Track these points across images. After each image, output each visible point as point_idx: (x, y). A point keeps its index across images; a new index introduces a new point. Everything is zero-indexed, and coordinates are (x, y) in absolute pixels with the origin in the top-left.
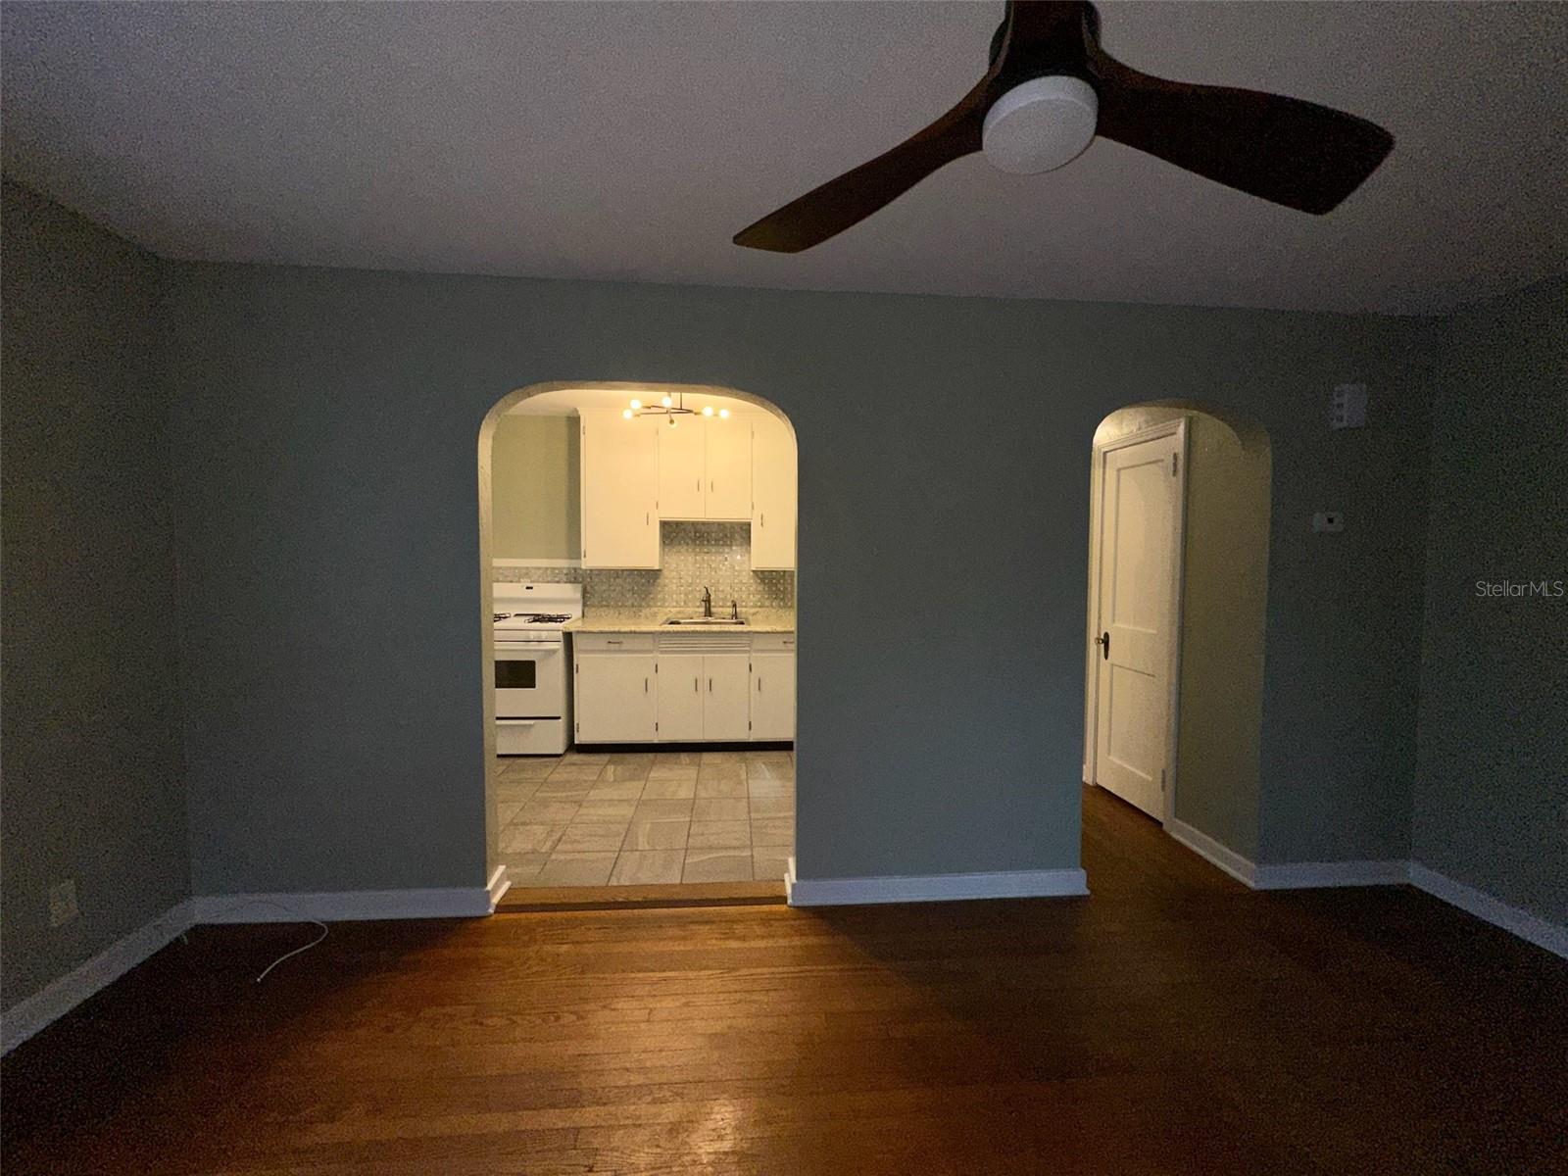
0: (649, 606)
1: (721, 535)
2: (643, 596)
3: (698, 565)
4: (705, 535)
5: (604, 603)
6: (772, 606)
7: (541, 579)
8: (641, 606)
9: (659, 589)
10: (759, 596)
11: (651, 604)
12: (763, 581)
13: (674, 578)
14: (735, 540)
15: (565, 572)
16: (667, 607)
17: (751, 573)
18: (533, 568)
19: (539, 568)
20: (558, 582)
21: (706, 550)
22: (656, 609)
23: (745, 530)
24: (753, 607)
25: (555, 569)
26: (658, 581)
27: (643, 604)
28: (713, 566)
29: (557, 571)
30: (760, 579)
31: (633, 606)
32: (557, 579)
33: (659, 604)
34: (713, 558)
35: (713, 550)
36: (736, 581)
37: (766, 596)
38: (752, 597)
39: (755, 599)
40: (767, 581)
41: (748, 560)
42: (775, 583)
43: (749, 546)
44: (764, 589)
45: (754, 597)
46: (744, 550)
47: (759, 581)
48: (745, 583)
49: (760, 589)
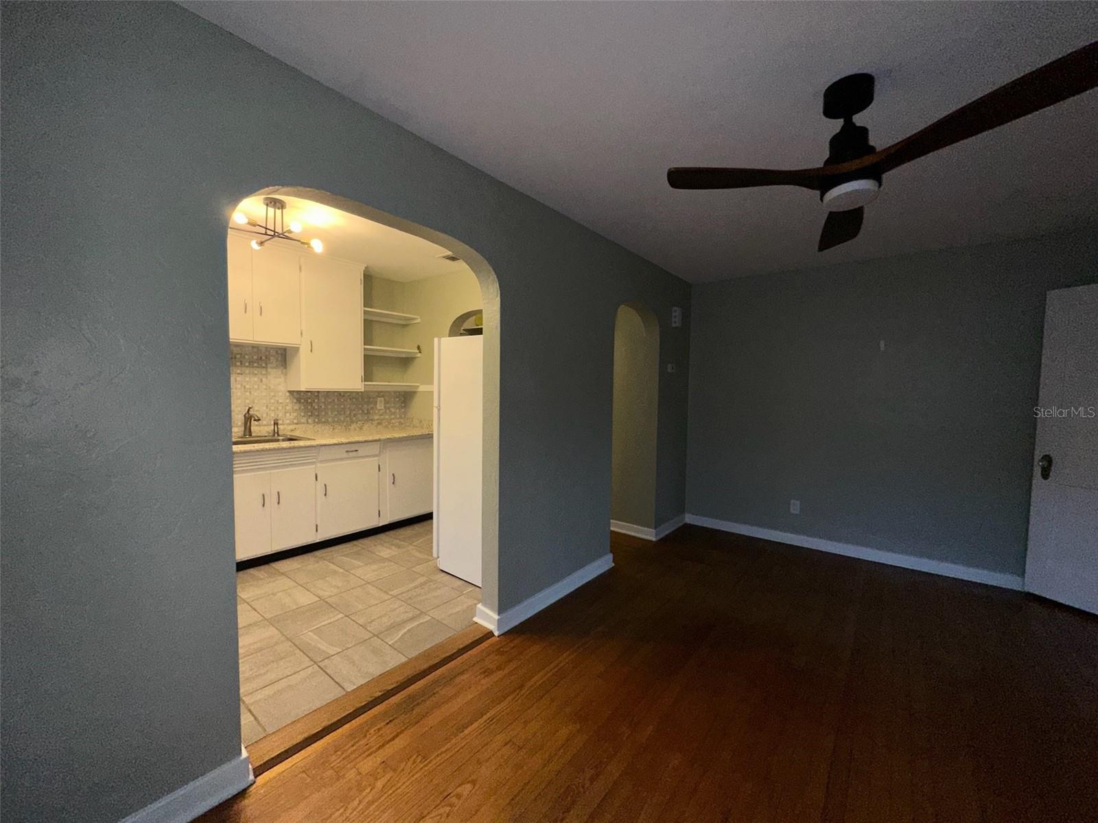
1: (255, 357)
4: (238, 356)
6: (308, 423)
10: (295, 414)
12: (299, 401)
14: (272, 363)
17: (288, 394)
21: (238, 371)
23: (282, 354)
24: (289, 424)
28: (247, 387)
30: (297, 399)
34: (247, 379)
36: (272, 401)
37: (302, 414)
38: (288, 415)
39: (292, 417)
40: (302, 401)
41: (286, 382)
42: (310, 403)
43: (286, 368)
44: (300, 408)
45: (290, 415)
46: (280, 373)
47: (295, 401)
48: (281, 403)
49: (296, 408)
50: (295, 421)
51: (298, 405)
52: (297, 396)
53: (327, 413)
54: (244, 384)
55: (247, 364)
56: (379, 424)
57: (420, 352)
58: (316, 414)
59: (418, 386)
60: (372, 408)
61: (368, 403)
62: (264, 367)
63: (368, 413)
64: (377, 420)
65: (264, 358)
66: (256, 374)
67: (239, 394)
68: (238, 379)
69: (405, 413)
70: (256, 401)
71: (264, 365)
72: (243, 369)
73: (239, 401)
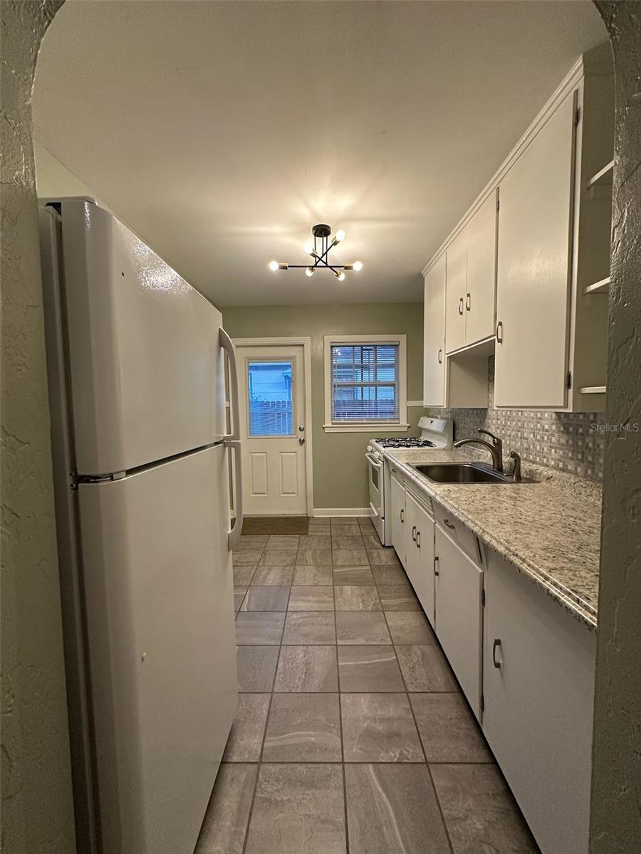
37: (570, 455)
39: (557, 456)
40: (571, 429)
42: (582, 434)
44: (567, 441)
45: (556, 452)
47: (562, 429)
48: (547, 430)
49: (563, 441)
50: (561, 465)
51: (565, 436)
52: (564, 420)
58: (590, 459)
70: (526, 424)
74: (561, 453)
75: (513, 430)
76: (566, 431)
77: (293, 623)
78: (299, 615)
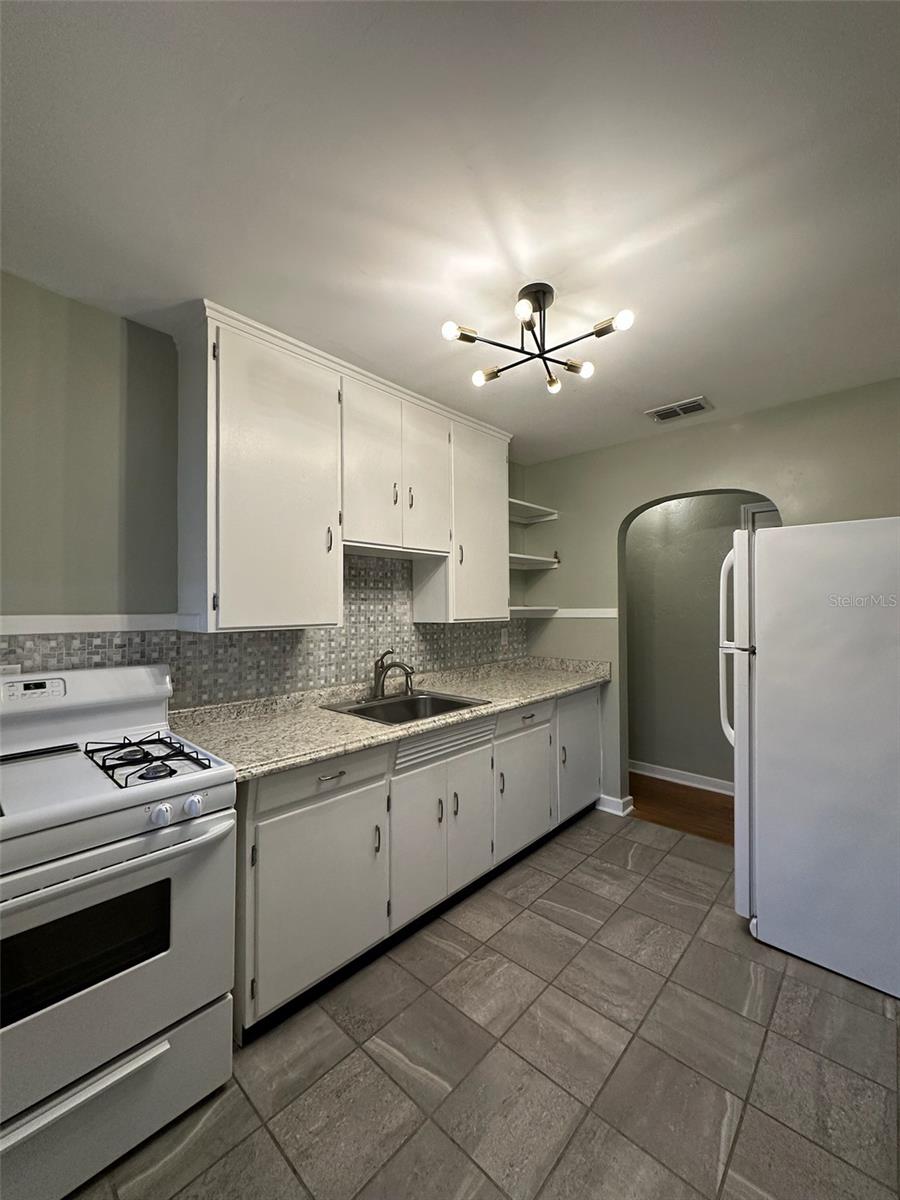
0: (284, 692)
1: (380, 574)
2: (276, 675)
3: (353, 619)
4: (363, 573)
5: (205, 697)
7: (53, 662)
8: (272, 693)
9: (300, 660)
11: (288, 686)
12: (424, 637)
13: (322, 641)
14: (397, 582)
15: (117, 641)
16: (313, 688)
17: (413, 628)
18: (32, 637)
19: (47, 637)
20: (98, 665)
21: (362, 596)
22: (297, 694)
23: (407, 568)
25: (91, 635)
26: (300, 646)
27: (275, 688)
28: (372, 619)
29: (97, 642)
30: (422, 634)
31: (259, 695)
32: (97, 659)
33: (300, 685)
35: (372, 596)
36: (398, 639)
37: (428, 657)
38: (413, 659)
39: (418, 662)
40: (428, 637)
41: (412, 610)
42: (436, 640)
43: (412, 590)
46: (406, 596)
47: (421, 638)
48: (407, 642)
49: (422, 648)
51: (424, 644)
52: (423, 631)
53: (452, 654)
54: (368, 614)
55: (372, 585)
56: (506, 667)
57: (559, 562)
58: (442, 656)
59: (556, 611)
60: (496, 644)
61: (493, 636)
62: (389, 589)
63: (493, 651)
64: (502, 660)
65: (389, 574)
66: (381, 600)
67: (363, 630)
68: (362, 607)
69: (527, 649)
70: (380, 641)
71: (389, 585)
72: (368, 592)
73: (363, 642)
74: (421, 658)
75: (361, 650)
76: (425, 640)
77: (632, 1004)
78: (615, 1012)
